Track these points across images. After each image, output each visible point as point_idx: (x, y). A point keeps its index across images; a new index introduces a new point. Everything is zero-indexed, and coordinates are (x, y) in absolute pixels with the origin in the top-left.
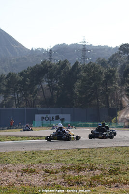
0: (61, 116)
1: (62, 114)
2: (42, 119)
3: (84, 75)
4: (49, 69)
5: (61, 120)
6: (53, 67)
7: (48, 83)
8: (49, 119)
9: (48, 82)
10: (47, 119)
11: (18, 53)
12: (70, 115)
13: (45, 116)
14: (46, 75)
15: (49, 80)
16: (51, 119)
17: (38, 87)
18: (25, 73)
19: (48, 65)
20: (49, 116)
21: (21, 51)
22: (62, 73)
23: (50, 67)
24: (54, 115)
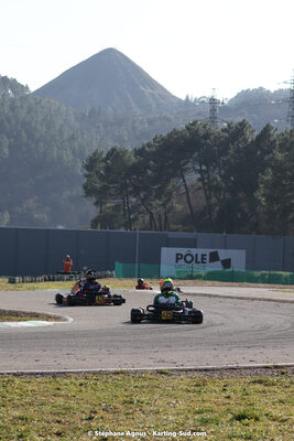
0: (223, 254)
1: (225, 248)
2: (177, 259)
3: (279, 156)
4: (203, 141)
5: (222, 261)
6: (212, 137)
7: (199, 176)
8: (194, 259)
9: (201, 171)
10: (189, 258)
11: (154, 106)
12: (244, 251)
13: (183, 251)
14: (196, 155)
15: (204, 167)
16: (199, 259)
17: (175, 182)
18: (147, 149)
19: (202, 132)
20: (194, 251)
21: (162, 101)
22: (231, 152)
23: (207, 136)
24: (207, 252)
